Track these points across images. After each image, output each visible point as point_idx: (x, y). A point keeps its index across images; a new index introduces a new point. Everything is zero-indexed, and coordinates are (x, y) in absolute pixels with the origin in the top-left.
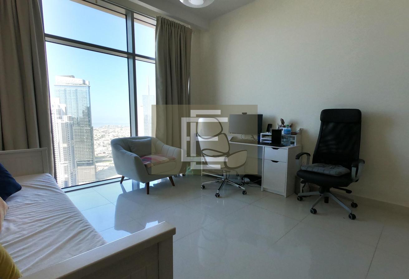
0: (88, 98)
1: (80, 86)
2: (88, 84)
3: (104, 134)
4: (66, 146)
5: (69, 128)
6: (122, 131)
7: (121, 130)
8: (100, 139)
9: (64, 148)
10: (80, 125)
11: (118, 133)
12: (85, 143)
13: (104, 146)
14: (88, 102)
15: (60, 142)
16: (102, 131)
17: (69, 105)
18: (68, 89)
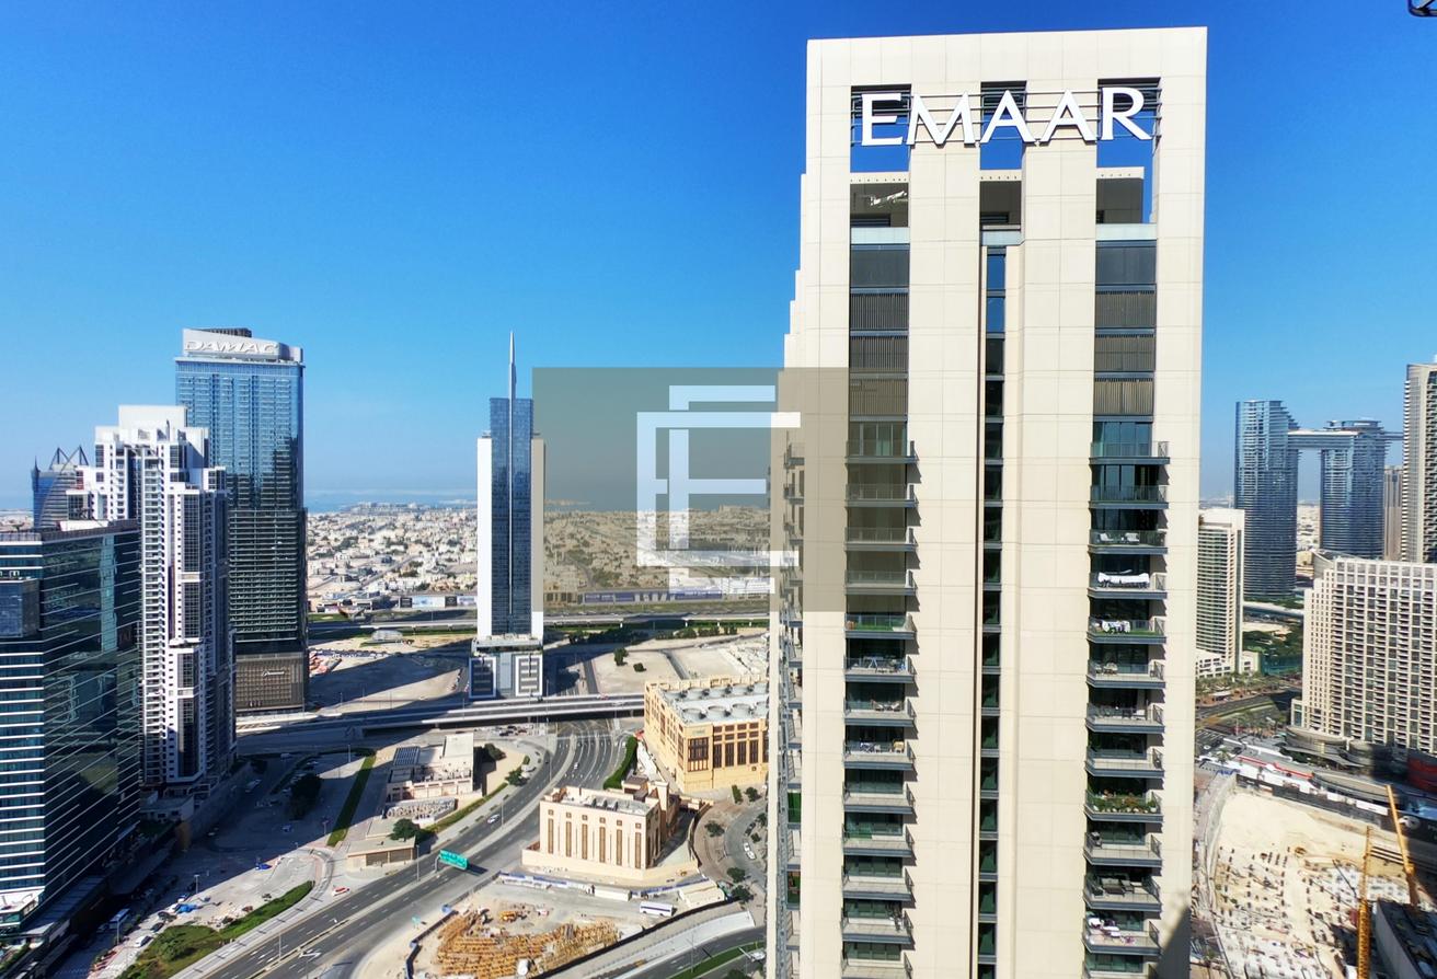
0: (294, 407)
1: (269, 364)
2: (297, 358)
3: (355, 533)
4: (198, 580)
5: (213, 514)
6: (419, 525)
7: (418, 519)
8: (338, 555)
9: (188, 587)
10: (260, 501)
11: (406, 531)
12: (273, 568)
13: (349, 579)
14: (295, 423)
15: (177, 565)
16: (347, 523)
17: (225, 430)
18: (225, 376)
